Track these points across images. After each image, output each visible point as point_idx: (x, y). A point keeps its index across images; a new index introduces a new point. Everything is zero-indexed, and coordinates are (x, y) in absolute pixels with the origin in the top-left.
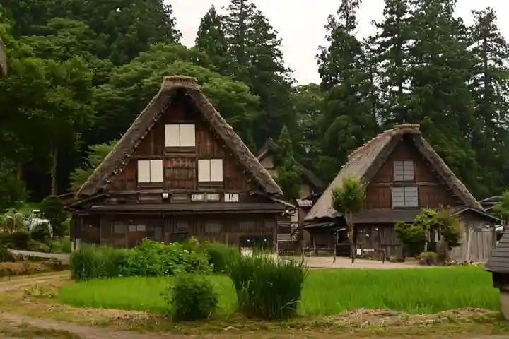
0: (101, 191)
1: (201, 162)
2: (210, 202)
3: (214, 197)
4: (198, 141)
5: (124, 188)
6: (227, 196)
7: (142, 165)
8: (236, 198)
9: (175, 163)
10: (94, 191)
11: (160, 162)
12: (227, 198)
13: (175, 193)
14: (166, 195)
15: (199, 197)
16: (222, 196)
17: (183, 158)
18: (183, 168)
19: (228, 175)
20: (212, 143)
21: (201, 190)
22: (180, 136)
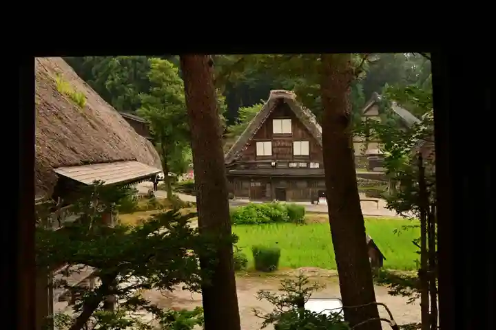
0: (234, 161)
1: (295, 143)
2: (301, 168)
3: (303, 165)
4: (293, 130)
5: (248, 159)
6: (311, 164)
7: (259, 144)
8: (317, 166)
9: (279, 143)
10: (230, 161)
11: (270, 143)
12: (312, 165)
13: (279, 162)
14: (273, 164)
15: (294, 165)
16: (308, 164)
17: (284, 141)
18: (284, 146)
19: (312, 150)
20: (302, 131)
21: (295, 160)
22: (282, 126)
